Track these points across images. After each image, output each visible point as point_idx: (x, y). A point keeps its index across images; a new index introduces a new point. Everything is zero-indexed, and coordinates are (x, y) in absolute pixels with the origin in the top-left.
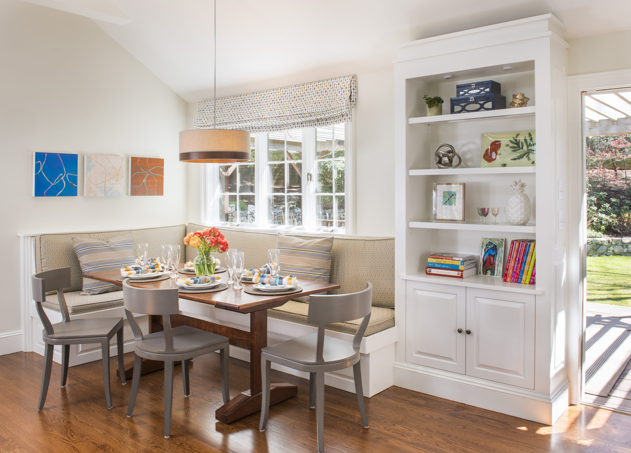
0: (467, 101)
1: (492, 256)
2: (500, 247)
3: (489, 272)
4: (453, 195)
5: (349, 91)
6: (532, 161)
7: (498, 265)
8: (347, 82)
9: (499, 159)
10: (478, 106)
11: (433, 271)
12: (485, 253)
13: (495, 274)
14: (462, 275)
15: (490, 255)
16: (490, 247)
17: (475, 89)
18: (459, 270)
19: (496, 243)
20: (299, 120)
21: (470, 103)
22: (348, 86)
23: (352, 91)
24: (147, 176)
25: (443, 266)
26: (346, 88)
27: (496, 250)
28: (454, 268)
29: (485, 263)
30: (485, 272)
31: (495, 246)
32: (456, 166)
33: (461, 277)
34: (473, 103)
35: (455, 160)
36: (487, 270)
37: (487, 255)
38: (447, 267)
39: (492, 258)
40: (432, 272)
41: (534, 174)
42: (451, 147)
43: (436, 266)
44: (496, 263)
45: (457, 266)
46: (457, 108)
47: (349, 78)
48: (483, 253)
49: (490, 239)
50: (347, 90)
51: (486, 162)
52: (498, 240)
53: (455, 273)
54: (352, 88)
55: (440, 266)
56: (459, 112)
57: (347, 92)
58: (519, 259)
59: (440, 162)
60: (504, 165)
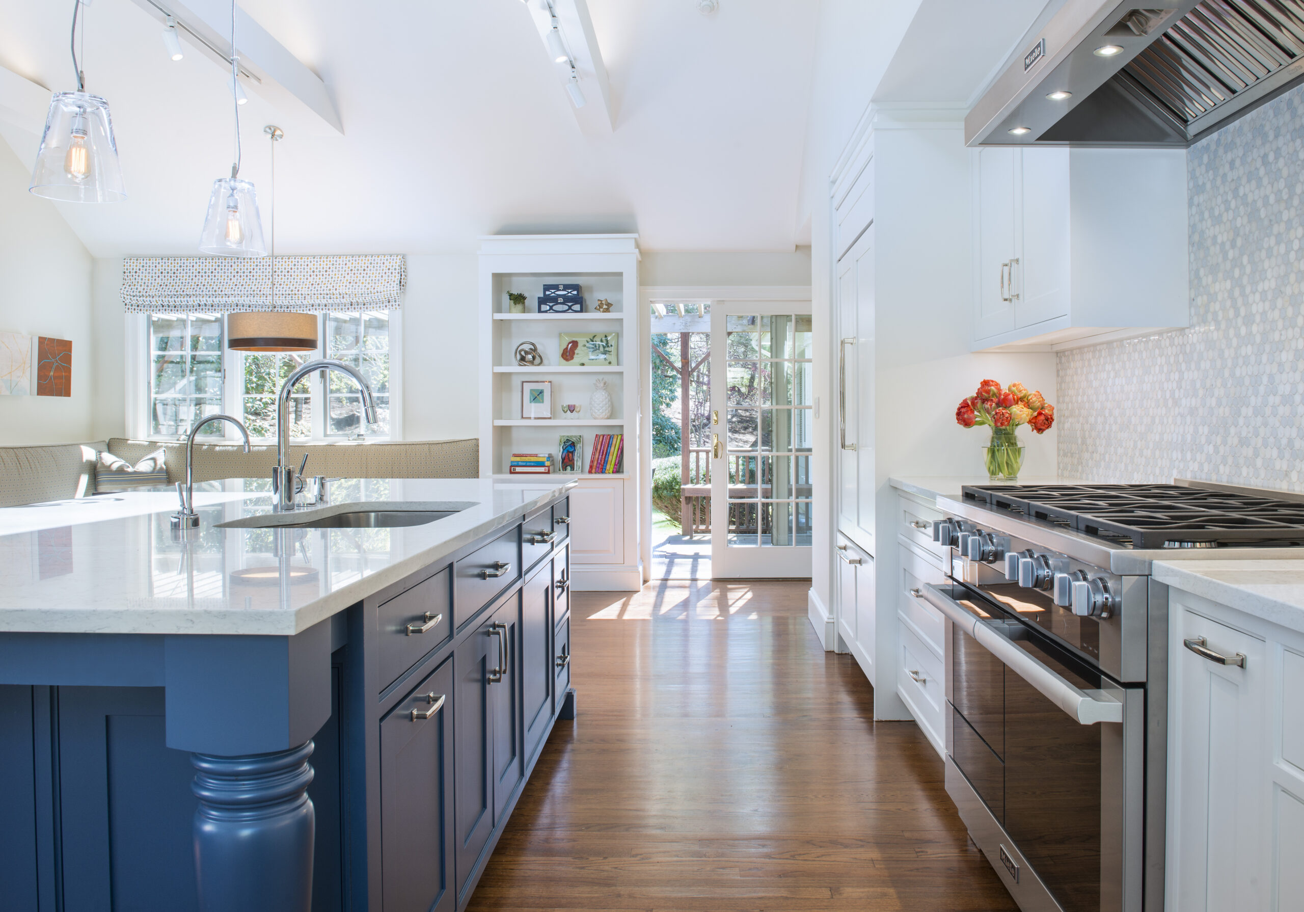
0: (554, 300)
1: (570, 452)
2: (578, 443)
3: (569, 468)
4: (541, 393)
5: (398, 273)
6: (608, 361)
7: (577, 460)
8: (396, 263)
9: (577, 359)
10: (566, 307)
11: (518, 469)
12: (564, 450)
13: (575, 469)
14: (549, 470)
15: (568, 452)
16: (568, 444)
17: (563, 290)
18: (545, 466)
19: (574, 439)
20: (324, 302)
21: (558, 303)
22: (397, 268)
23: (403, 274)
24: (54, 366)
25: (528, 464)
26: (395, 269)
27: (574, 446)
28: (541, 464)
29: (563, 460)
30: (565, 469)
31: (573, 443)
32: (539, 365)
33: (548, 473)
34: (561, 303)
35: (538, 360)
36: (566, 466)
37: (565, 451)
38: (533, 464)
39: (571, 455)
40: (517, 471)
41: (621, 373)
42: (533, 344)
43: (521, 464)
44: (575, 459)
45: (543, 462)
46: (544, 307)
47: (398, 258)
48: (562, 450)
49: (568, 437)
50: (397, 272)
51: (565, 361)
52: (575, 437)
53: (542, 469)
54: (402, 270)
55: (524, 464)
56: (546, 312)
57: (397, 274)
58: (603, 451)
59: (523, 359)
60: (583, 364)
